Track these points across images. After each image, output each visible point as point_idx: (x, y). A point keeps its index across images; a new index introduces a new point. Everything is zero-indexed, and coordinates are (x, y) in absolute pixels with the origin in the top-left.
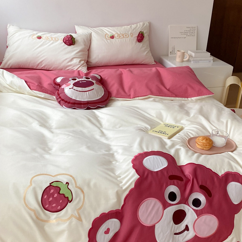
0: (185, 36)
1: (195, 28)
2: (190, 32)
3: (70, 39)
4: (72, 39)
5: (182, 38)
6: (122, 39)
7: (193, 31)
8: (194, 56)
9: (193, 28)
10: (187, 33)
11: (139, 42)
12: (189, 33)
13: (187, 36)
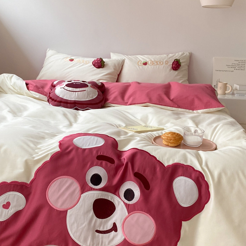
2: (239, 65)
3: (99, 62)
4: (102, 62)
5: (229, 71)
6: (155, 66)
7: (242, 64)
8: (238, 89)
9: (243, 62)
10: (235, 67)
11: (174, 70)
12: (237, 67)
13: (235, 69)
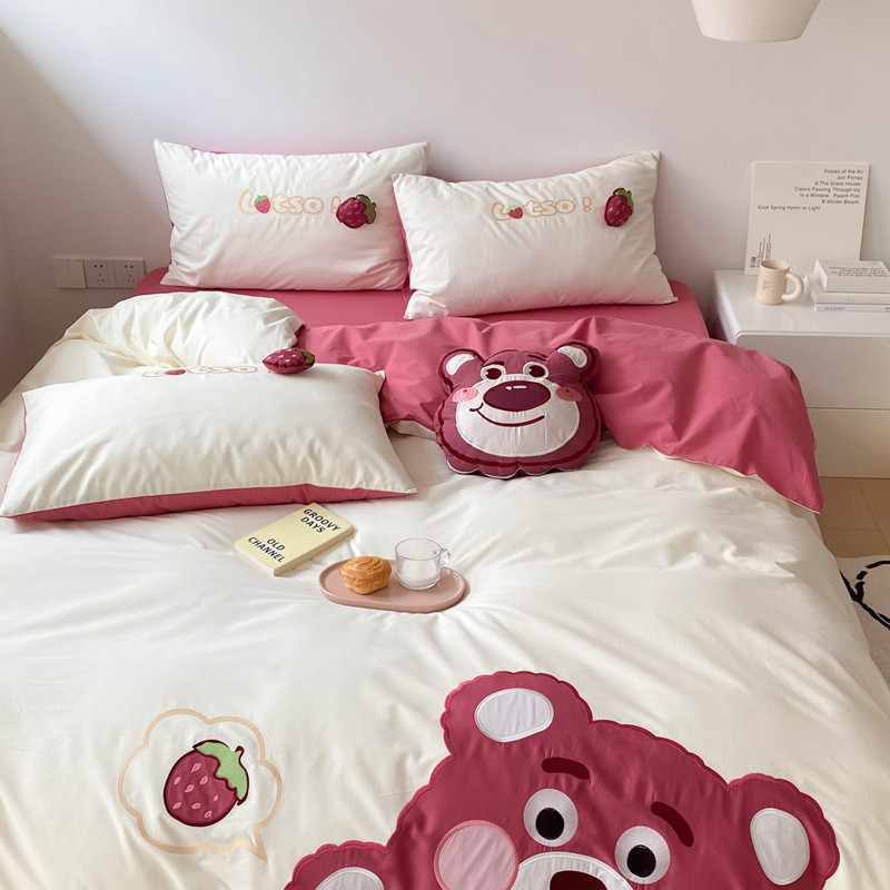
0: (817, 201)
1: (860, 175)
5: (804, 208)
7: (851, 184)
9: (851, 175)
12: (832, 192)
13: (823, 201)
